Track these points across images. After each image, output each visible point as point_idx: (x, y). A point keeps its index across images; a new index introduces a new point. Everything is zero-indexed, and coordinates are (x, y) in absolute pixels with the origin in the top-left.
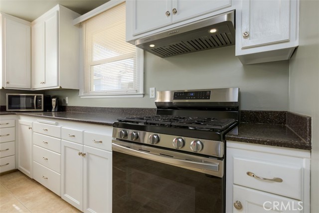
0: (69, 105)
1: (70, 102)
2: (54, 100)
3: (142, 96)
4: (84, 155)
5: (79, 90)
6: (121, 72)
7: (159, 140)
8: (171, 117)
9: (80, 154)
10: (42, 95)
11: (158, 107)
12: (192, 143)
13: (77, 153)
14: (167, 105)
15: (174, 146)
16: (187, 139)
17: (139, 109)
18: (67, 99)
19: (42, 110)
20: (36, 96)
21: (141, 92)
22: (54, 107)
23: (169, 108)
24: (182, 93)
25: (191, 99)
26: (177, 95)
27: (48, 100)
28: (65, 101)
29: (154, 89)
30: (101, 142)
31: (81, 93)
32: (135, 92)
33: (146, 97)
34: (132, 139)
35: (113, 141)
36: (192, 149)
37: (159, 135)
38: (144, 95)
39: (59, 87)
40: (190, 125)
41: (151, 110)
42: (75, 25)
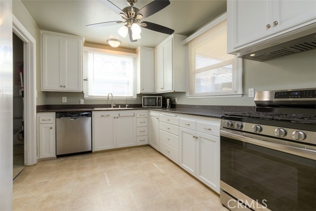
0: (177, 104)
1: (179, 101)
2: (168, 100)
3: (241, 96)
4: (197, 138)
5: (185, 92)
6: (214, 74)
7: (261, 130)
8: (272, 113)
9: (194, 137)
10: (161, 97)
11: (257, 105)
12: (294, 133)
13: (192, 136)
14: (267, 103)
15: (276, 135)
16: (288, 130)
17: (237, 106)
18: (176, 99)
19: (161, 107)
20: (157, 97)
21: (240, 92)
22: (168, 105)
23: (269, 106)
24: (284, 92)
25: (295, 98)
26: (278, 94)
27: (164, 100)
28: (175, 100)
29: (253, 89)
30: (210, 130)
31: (187, 95)
32: (234, 93)
33: (244, 96)
34: (238, 128)
35: (221, 129)
36: (294, 138)
37: (261, 125)
38: (243, 95)
39: (173, 91)
40: (293, 119)
41: (250, 108)
42: (183, 45)
